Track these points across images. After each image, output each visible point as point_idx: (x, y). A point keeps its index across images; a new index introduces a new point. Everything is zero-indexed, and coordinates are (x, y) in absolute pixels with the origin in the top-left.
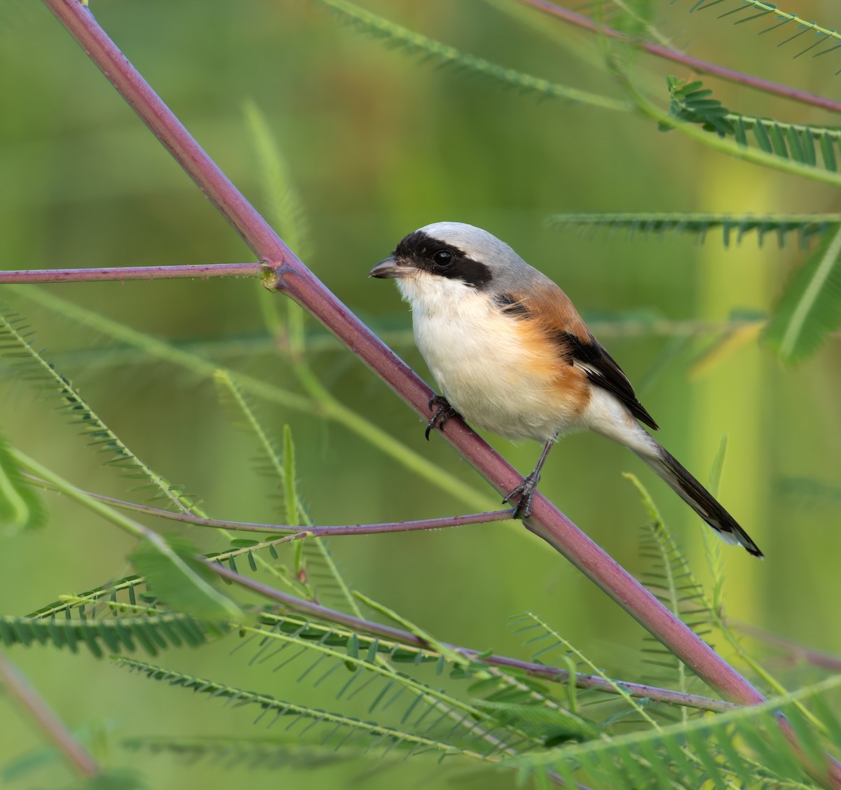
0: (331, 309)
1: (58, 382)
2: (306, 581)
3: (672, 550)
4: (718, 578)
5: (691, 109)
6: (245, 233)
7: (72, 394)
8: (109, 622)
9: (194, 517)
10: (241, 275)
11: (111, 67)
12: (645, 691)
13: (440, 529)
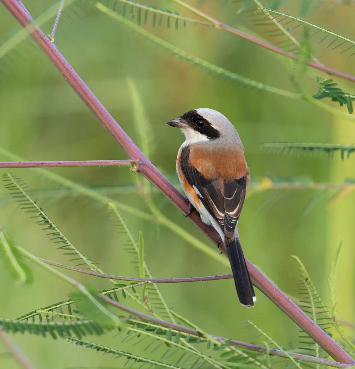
0: (161, 181)
1: (38, 210)
2: (148, 302)
3: (313, 291)
4: (334, 303)
5: (327, 92)
6: (123, 146)
7: (44, 215)
8: (60, 323)
9: (98, 273)
10: (121, 165)
11: (64, 70)
12: (300, 357)
13: (209, 281)
